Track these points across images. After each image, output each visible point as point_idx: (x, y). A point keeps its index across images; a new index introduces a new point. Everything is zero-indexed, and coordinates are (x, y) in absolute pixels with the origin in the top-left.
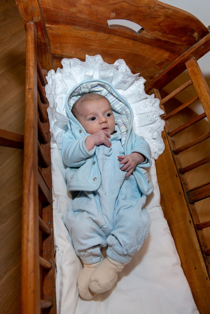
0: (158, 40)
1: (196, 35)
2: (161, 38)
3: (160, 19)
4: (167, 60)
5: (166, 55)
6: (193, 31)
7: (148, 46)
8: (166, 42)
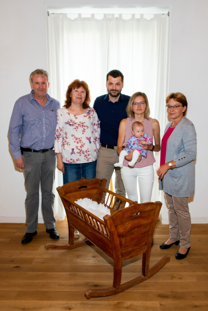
0: (92, 188)
1: (100, 182)
2: (92, 187)
3: (90, 183)
4: (97, 192)
5: (96, 190)
6: (99, 182)
7: (90, 190)
8: (94, 187)
